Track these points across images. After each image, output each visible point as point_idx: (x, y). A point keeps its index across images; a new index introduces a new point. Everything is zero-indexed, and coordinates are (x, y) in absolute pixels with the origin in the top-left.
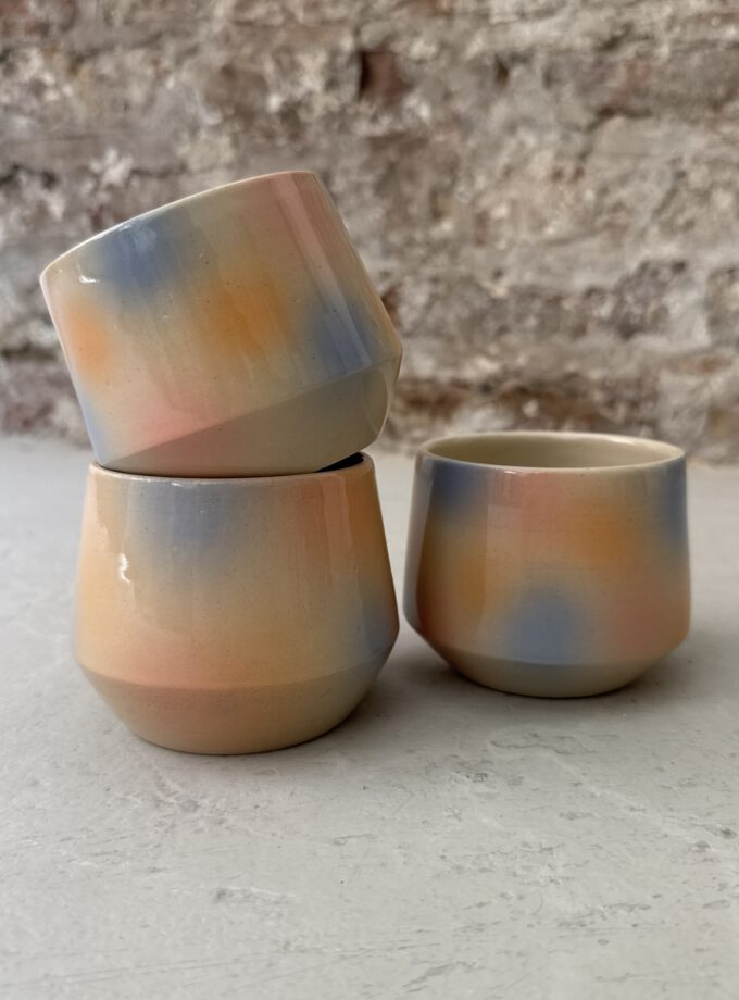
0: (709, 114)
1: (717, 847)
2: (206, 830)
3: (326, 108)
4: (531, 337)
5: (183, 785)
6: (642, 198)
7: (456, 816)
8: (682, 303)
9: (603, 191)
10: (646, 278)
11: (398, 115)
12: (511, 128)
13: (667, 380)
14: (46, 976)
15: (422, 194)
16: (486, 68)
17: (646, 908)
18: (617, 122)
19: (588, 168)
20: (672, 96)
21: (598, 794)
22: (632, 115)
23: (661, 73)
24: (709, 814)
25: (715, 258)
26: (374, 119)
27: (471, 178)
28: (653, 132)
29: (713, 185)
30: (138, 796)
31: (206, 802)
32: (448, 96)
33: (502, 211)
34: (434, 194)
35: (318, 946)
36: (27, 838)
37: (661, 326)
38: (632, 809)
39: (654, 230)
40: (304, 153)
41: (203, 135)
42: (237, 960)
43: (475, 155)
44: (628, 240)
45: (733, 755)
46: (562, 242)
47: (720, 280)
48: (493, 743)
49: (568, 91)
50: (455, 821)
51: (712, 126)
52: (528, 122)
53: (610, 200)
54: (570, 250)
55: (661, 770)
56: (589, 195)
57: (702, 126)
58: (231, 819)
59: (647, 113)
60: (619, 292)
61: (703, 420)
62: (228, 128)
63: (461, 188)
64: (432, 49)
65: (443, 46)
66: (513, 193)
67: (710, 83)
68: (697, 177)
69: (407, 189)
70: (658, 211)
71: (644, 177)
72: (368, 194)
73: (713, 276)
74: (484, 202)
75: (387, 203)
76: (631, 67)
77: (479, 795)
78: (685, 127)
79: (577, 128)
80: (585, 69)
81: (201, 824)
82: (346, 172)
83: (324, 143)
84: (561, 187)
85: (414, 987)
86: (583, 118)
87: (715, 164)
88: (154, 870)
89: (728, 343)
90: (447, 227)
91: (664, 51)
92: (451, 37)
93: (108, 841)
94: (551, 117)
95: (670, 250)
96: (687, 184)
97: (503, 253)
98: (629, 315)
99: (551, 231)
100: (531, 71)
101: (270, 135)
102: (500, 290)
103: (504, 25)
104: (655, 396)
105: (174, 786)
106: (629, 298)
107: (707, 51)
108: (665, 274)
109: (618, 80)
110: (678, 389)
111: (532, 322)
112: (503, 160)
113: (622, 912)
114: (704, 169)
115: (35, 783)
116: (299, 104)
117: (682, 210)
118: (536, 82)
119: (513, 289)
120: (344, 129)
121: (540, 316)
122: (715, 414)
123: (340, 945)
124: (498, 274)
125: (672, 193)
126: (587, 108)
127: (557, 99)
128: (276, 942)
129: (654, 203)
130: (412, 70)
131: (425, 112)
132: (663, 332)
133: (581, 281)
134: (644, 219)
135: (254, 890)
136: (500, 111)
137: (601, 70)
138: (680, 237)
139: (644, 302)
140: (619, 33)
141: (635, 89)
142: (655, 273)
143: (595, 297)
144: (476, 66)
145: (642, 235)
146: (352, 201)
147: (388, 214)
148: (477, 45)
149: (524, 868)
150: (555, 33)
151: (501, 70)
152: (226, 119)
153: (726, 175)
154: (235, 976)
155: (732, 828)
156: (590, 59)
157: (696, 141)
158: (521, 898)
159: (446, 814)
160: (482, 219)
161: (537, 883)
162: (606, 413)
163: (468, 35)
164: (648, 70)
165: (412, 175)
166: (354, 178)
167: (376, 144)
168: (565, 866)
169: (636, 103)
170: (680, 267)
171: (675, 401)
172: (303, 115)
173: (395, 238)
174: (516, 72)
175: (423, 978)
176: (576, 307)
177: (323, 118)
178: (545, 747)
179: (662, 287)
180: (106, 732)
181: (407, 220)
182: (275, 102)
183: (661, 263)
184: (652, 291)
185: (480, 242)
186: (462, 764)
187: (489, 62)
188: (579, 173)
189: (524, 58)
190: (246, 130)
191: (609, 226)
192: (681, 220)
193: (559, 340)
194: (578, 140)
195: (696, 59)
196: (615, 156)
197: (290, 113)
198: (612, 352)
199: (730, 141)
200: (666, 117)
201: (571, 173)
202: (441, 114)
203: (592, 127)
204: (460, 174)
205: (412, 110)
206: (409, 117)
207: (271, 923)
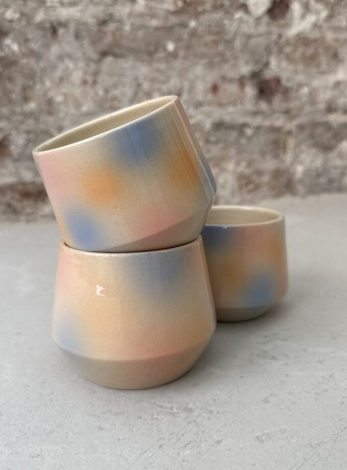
0: (148, 58)
2: (211, 417)
6: (124, 95)
9: (107, 91)
11: (1, 49)
12: (61, 58)
15: (17, 89)
16: (46, 28)
18: (109, 59)
19: (98, 80)
20: (133, 49)
22: (116, 56)
23: (127, 38)
27: (42, 82)
28: (127, 64)
29: (152, 90)
31: (191, 406)
32: (27, 40)
33: (59, 99)
34: (25, 89)
43: (43, 71)
46: (91, 114)
48: (257, 343)
49: (86, 43)
51: (150, 63)
52: (70, 56)
53: (110, 95)
56: (101, 93)
57: (146, 63)
59: (121, 56)
63: (38, 86)
64: (17, 16)
65: (23, 14)
66: (65, 90)
67: (148, 44)
68: (146, 86)
69: (9, 86)
70: (131, 102)
71: (124, 86)
74: (51, 94)
76: (114, 34)
78: (138, 63)
79: (92, 61)
80: (93, 33)
84: (87, 88)
86: (95, 56)
87: (153, 80)
88: (219, 442)
90: (32, 106)
91: (127, 28)
92: (26, 10)
94: (80, 55)
96: (142, 89)
97: (63, 119)
99: (84, 109)
100: (68, 32)
103: (53, 8)
107: (145, 30)
109: (108, 40)
112: (58, 73)
114: (149, 83)
118: (71, 38)
123: (327, 437)
125: (136, 93)
126: (96, 51)
127: (82, 46)
128: (306, 446)
129: (130, 98)
130: (7, 24)
131: (15, 47)
135: (267, 431)
136: (55, 50)
137: (101, 34)
140: (107, 18)
141: (116, 43)
144: (41, 26)
148: (40, 16)
150: (78, 15)
151: (53, 29)
153: (157, 85)
156: (95, 29)
157: (143, 70)
160: (50, 102)
163: (35, 10)
164: (121, 36)
165: (11, 79)
169: (117, 50)
174: (61, 31)
181: (11, 101)
185: (50, 113)
187: (48, 26)
188: (95, 82)
189: (64, 25)
194: (93, 66)
195: (140, 33)
196: (110, 75)
199: (158, 70)
200: (131, 59)
201: (90, 81)
202: (24, 49)
203: (99, 61)
204: (37, 80)
205: (8, 46)
206: (6, 49)
207: (294, 441)
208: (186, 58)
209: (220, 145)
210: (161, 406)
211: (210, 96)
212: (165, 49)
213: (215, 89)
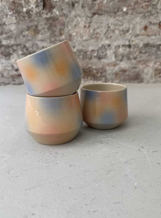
0: (114, 15)
1: (142, 149)
2: (62, 156)
3: (36, 11)
4: (82, 60)
5: (53, 150)
6: (102, 32)
7: (101, 149)
8: (110, 52)
9: (94, 30)
10: (103, 48)
11: (52, 14)
12: (76, 17)
13: (107, 68)
14: (50, 181)
15: (58, 30)
17: (135, 159)
18: (96, 16)
19: (91, 25)
20: (107, 11)
21: (121, 144)
22: (99, 14)
23: (105, 6)
24: (139, 145)
25: (115, 44)
26: (47, 14)
27: (68, 27)
28: (104, 18)
29: (115, 29)
30: (47, 153)
31: (59, 152)
32: (62, 9)
33: (74, 34)
34: (60, 30)
35: (90, 170)
36: (32, 162)
37: (106, 57)
38: (127, 145)
39: (104, 38)
40: (32, 21)
41: (9, 16)
42: (79, 174)
43: (68, 22)
44: (99, 40)
45: (139, 136)
46: (87, 40)
47: (117, 48)
48: (101, 138)
49: (87, 9)
50: (101, 150)
51: (115, 17)
52: (79, 16)
53: (96, 32)
54: (88, 42)
55: (129, 139)
56: (92, 31)
57: (113, 17)
58: (65, 155)
59: (102, 14)
60: (98, 50)
61: (114, 75)
62: (14, 15)
63: (66, 29)
66: (77, 30)
67: (114, 9)
68: (112, 27)
69: (54, 29)
70: (105, 34)
71: (102, 27)
72: (46, 30)
73: (115, 47)
74: (71, 32)
75: (51, 32)
76: (99, 5)
77: (103, 146)
78: (110, 17)
79: (89, 17)
80: (90, 5)
81: (61, 156)
82: (41, 25)
83: (36, 19)
84: (86, 29)
85: (107, 174)
86: (90, 15)
87: (115, 25)
88: (57, 164)
89: (118, 60)
90: (63, 37)
91: (105, 1)
93: (46, 161)
94: (84, 15)
95: (107, 42)
96: (110, 29)
97: (75, 43)
98: (100, 55)
99: (84, 38)
100: (79, 5)
101: (24, 17)
102: (75, 50)
104: (105, 71)
105: (52, 151)
106: (100, 52)
107: (113, 2)
108: (106, 47)
109: (96, 7)
110: (109, 70)
111: (81, 57)
112: (74, 23)
113: (132, 160)
114: (114, 26)
115: (26, 153)
116: (30, 10)
117: (109, 34)
118: (80, 7)
119: (77, 50)
120: (40, 16)
121: (83, 55)
122: (116, 74)
123: (93, 170)
124: (74, 47)
125: (107, 31)
126: (91, 13)
127: (85, 11)
128: (83, 171)
129: (104, 33)
130: (54, 3)
131: (57, 13)
132: (106, 58)
133: (90, 48)
134: (102, 36)
135: (75, 164)
136: (73, 13)
137: (93, 5)
138: (109, 39)
139: (102, 52)
141: (100, 9)
142: (105, 47)
143: (93, 52)
144: (68, 3)
145: (102, 39)
146: (43, 31)
147: (51, 34)
149: (115, 156)
151: (73, 4)
152: (14, 13)
153: (117, 27)
154: (80, 176)
155: (143, 147)
156: (91, 3)
157: (112, 20)
158: (116, 160)
159: (99, 149)
160: (70, 35)
161: (118, 158)
162: (96, 75)
164: (102, 5)
165: (55, 26)
166: (43, 26)
167: (47, 19)
168: (121, 155)
169: (100, 12)
170: (109, 45)
171: (109, 72)
172: (31, 13)
173: (52, 39)
174: (76, 5)
175: (108, 173)
176: (90, 53)
177: (35, 13)
178: (110, 137)
179: (106, 49)
180: (33, 143)
181: (55, 35)
182: (25, 10)
183: (105, 45)
184: (104, 50)
185: (70, 40)
186: (98, 142)
187: (70, 3)
188: (89, 26)
189: (77, 2)
190: (18, 15)
191: (96, 37)
192: (109, 36)
193: (87, 60)
194: (89, 19)
195: (111, 3)
196: (96, 23)
197: (28, 12)
198: (97, 62)
199: (118, 20)
200: (106, 15)
201: (88, 26)
202: (61, 13)
203: (92, 17)
204: (65, 26)
205: (54, 12)
206: (54, 14)
207: (81, 168)
208: (132, 14)
209: (147, 54)
210: (50, 151)
211: (143, 31)
212: (122, 10)
213: (146, 28)
